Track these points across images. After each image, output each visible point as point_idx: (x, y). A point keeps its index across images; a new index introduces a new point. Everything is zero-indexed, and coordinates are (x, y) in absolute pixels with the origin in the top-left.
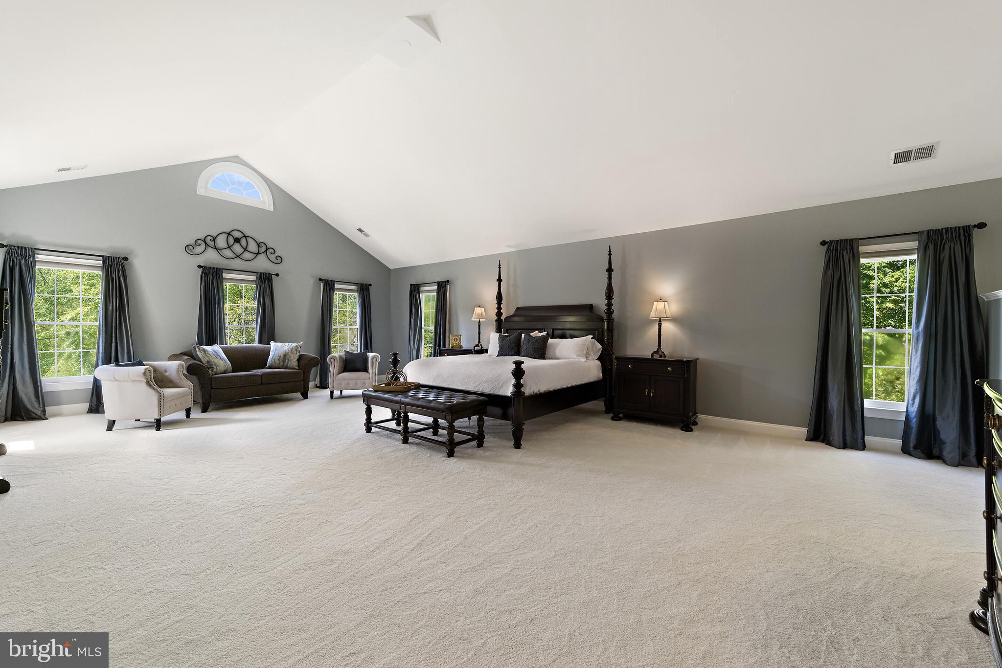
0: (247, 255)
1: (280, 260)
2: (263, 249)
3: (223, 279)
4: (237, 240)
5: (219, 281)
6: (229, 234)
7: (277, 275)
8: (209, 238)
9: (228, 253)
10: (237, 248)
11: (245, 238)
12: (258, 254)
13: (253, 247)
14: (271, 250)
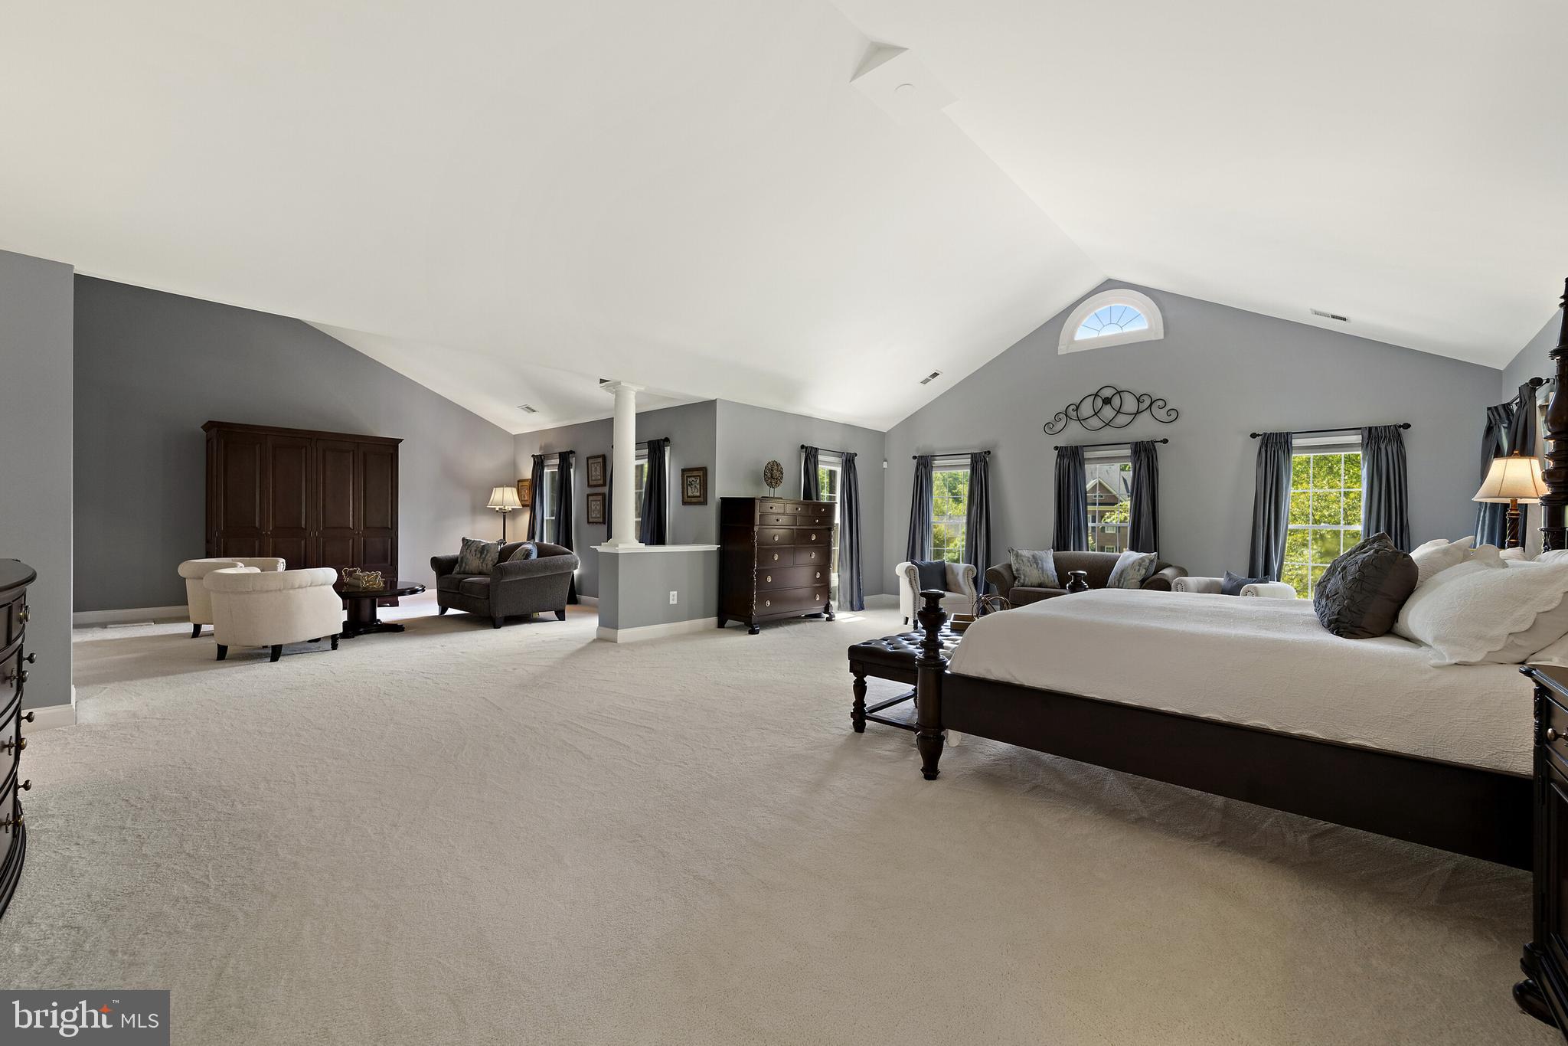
0: (1122, 419)
1: (1175, 415)
2: (1148, 403)
3: (1084, 459)
4: (1107, 401)
5: (1077, 464)
6: (1096, 395)
7: (1165, 441)
8: (1072, 407)
9: (1095, 422)
10: (1108, 412)
11: (1118, 395)
12: (1138, 412)
13: (1130, 405)
14: (1161, 403)
